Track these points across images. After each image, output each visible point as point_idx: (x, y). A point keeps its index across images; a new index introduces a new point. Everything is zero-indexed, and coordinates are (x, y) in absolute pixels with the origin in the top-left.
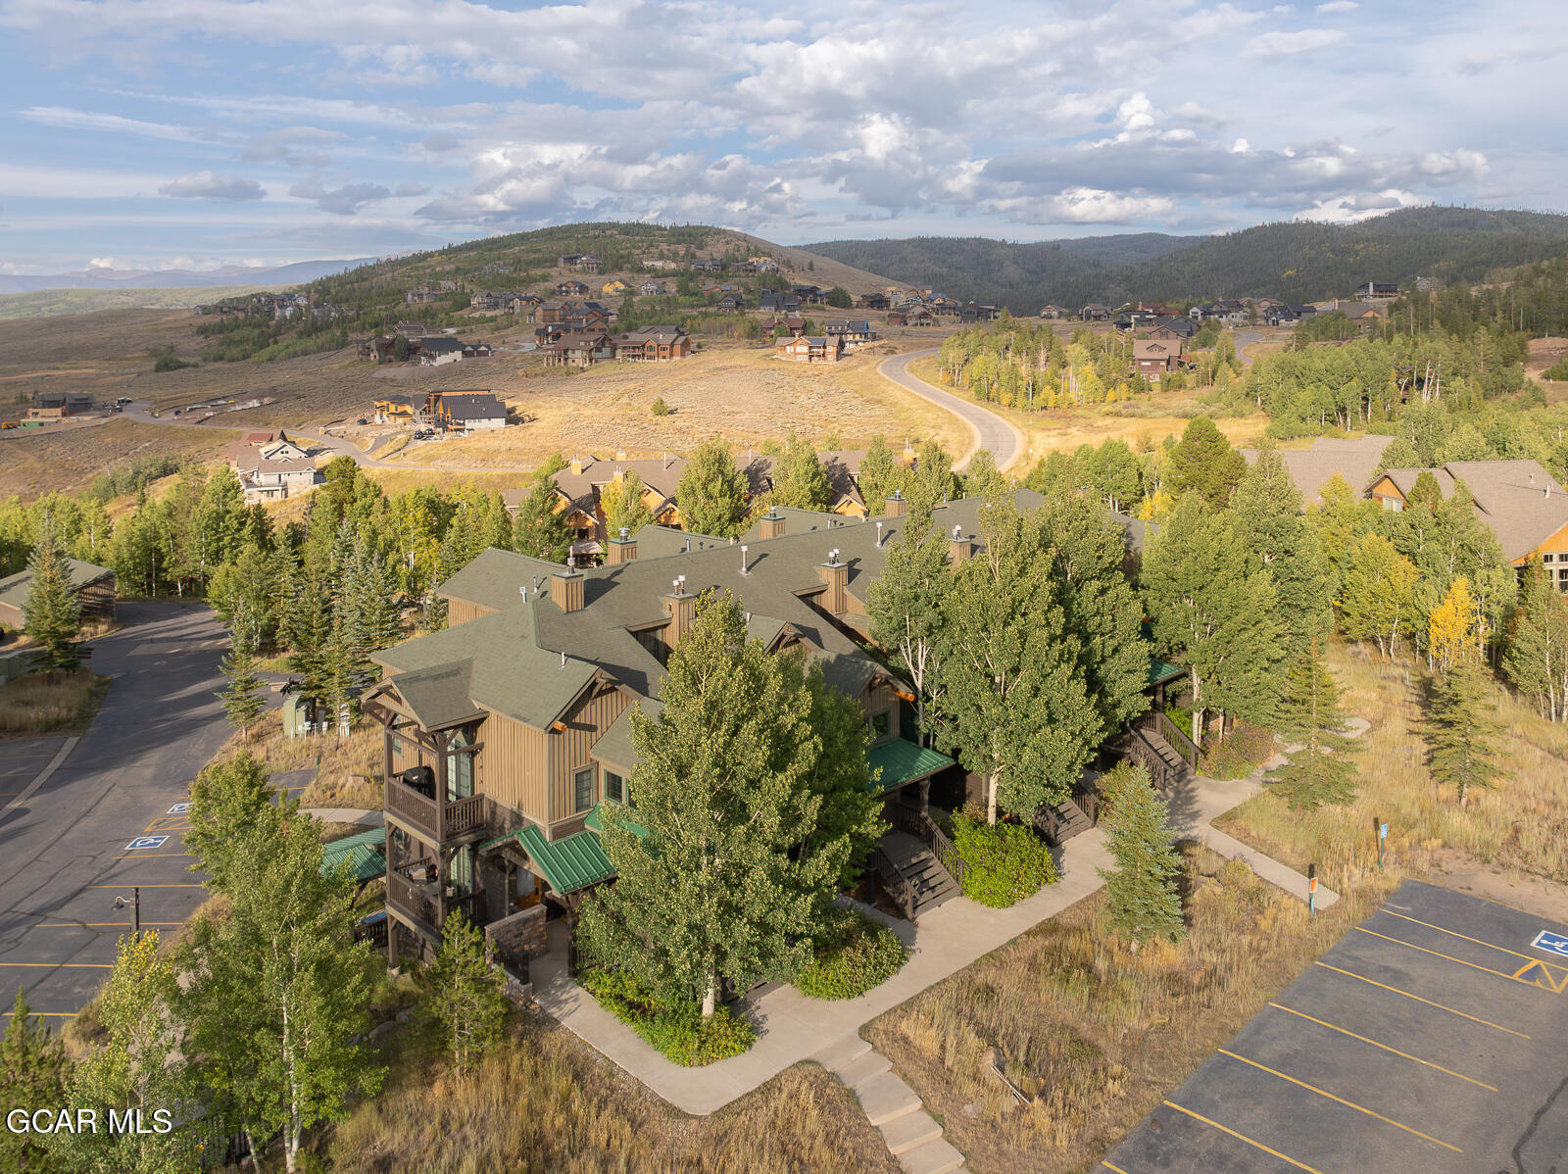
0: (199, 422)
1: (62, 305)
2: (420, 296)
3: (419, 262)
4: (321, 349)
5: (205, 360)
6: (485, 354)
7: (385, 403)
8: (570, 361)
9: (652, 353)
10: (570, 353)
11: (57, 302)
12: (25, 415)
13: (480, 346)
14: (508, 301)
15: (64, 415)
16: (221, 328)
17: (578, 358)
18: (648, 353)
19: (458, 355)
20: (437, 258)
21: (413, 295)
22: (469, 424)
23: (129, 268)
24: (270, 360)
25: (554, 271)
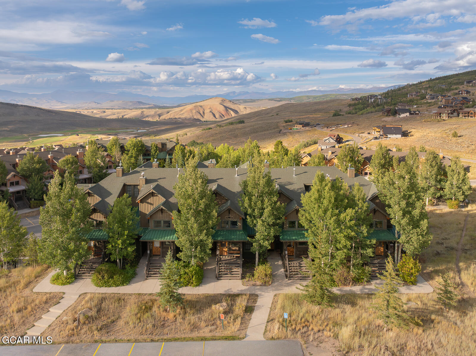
0: (331, 131)
1: (329, 98)
2: (412, 95)
3: (419, 84)
4: (376, 111)
5: (346, 114)
6: (417, 114)
7: (375, 128)
8: (442, 117)
9: (472, 115)
10: (442, 114)
11: (328, 97)
12: (294, 127)
13: (416, 111)
14: (437, 97)
15: (303, 127)
16: (355, 105)
17: (444, 116)
18: (470, 115)
19: (408, 114)
20: (426, 83)
21: (410, 95)
22: (389, 136)
23: (349, 88)
24: (362, 114)
25: (461, 87)
